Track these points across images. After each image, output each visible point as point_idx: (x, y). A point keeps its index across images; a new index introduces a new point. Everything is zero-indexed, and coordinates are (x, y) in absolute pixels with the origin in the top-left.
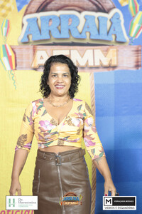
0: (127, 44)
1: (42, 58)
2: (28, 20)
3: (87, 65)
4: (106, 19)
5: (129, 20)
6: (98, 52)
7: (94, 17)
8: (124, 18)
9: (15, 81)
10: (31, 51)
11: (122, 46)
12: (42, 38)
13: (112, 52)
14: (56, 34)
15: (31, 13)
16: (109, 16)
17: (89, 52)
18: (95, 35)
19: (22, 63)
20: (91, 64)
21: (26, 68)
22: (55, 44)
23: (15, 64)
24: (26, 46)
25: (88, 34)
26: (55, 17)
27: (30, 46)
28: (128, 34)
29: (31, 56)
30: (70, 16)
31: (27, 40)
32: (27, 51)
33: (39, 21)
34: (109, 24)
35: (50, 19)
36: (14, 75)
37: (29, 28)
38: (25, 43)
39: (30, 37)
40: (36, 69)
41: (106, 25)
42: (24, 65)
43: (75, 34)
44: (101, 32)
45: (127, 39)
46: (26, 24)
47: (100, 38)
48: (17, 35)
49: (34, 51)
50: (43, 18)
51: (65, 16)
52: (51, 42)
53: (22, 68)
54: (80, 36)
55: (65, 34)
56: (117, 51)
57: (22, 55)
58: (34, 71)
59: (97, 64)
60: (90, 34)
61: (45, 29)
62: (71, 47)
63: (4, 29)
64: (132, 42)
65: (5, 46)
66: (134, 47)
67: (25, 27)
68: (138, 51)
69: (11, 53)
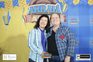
0: (61, 14)
1: (34, 19)
2: (30, 7)
4: (55, 6)
5: (62, 6)
7: (51, 6)
8: (60, 6)
9: (26, 26)
12: (34, 12)
18: (51, 11)
19: (28, 20)
21: (30, 22)
22: (38, 14)
23: (26, 21)
25: (49, 11)
26: (38, 6)
27: (31, 15)
28: (62, 11)
29: (31, 18)
30: (43, 6)
31: (30, 13)
32: (30, 17)
33: (33, 7)
34: (56, 8)
35: (37, 7)
36: (26, 24)
37: (30, 10)
38: (29, 14)
39: (31, 12)
40: (32, 22)
42: (29, 21)
43: (45, 11)
44: (53, 10)
45: (62, 12)
48: (27, 12)
49: (32, 17)
50: (35, 7)
51: (41, 6)
52: (37, 14)
53: (28, 22)
54: (46, 12)
55: (42, 11)
57: (28, 18)
58: (32, 23)
60: (50, 11)
61: (35, 10)
63: (23, 10)
64: (63, 13)
65: (23, 15)
66: (64, 15)
67: (29, 9)
68: (65, 16)
69: (25, 17)
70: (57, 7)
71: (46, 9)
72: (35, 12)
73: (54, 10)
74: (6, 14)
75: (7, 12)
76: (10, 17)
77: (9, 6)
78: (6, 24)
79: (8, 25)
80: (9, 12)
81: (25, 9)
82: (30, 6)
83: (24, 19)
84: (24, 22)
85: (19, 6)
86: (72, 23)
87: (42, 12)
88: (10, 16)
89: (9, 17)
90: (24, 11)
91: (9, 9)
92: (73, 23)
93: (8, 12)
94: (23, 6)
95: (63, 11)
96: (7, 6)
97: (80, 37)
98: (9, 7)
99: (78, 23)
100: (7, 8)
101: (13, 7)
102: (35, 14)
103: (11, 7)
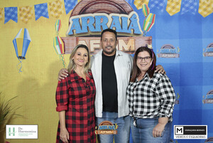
0: (142, 36)
2: (73, 20)
4: (127, 18)
5: (143, 19)
7: (118, 17)
8: (139, 18)
9: (64, 62)
10: (75, 41)
11: (138, 37)
13: (131, 41)
14: (92, 29)
15: (75, 15)
16: (129, 16)
18: (119, 29)
19: (69, 49)
23: (64, 50)
24: (71, 38)
25: (114, 29)
26: (91, 17)
28: (143, 29)
29: (75, 44)
31: (72, 33)
32: (73, 41)
33: (81, 20)
34: (129, 22)
35: (88, 19)
36: (63, 58)
37: (73, 25)
38: (71, 35)
39: (75, 31)
46: (71, 22)
48: (65, 30)
49: (77, 41)
50: (83, 18)
51: (98, 17)
52: (89, 35)
53: (69, 53)
56: (135, 40)
57: (69, 44)
61: (84, 26)
63: (57, 26)
64: (145, 34)
65: (57, 38)
66: (147, 38)
67: (71, 25)
68: (149, 41)
70: (132, 19)
71: (109, 25)
72: (85, 30)
73: (125, 27)
74: (20, 36)
75: (22, 30)
76: (29, 41)
77: (26, 17)
78: (20, 57)
79: (24, 58)
80: (27, 31)
81: (62, 24)
82: (73, 17)
83: (60, 46)
84: (59, 52)
85: (48, 17)
86: (163, 55)
88: (29, 39)
89: (26, 42)
90: (59, 28)
91: (26, 23)
92: (166, 55)
93: (25, 30)
94: (57, 17)
95: (145, 29)
96: (22, 18)
97: (181, 85)
98: (27, 20)
99: (177, 56)
100: (23, 21)
101: (37, 19)
102: (84, 35)
103: (30, 18)
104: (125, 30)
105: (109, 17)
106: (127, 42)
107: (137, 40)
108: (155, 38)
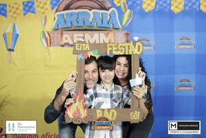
0: (120, 30)
1: (66, 39)
2: (58, 16)
3: (95, 43)
4: (107, 14)
5: (121, 14)
6: (102, 35)
7: (99, 13)
8: (118, 13)
9: (50, 53)
10: (60, 34)
11: (117, 31)
13: (111, 35)
14: (75, 24)
15: (60, 11)
16: (109, 12)
17: (96, 35)
18: (100, 24)
20: (97, 42)
21: (57, 45)
22: (75, 30)
23: (50, 43)
24: (57, 31)
25: (95, 23)
26: (74, 13)
27: (59, 32)
28: (121, 24)
29: (60, 38)
30: (84, 13)
31: (57, 28)
32: (57, 34)
33: (65, 16)
34: (109, 17)
35: (72, 15)
36: (49, 50)
39: (59, 26)
40: (62, 46)
41: (107, 18)
42: (55, 43)
45: (120, 26)
46: (57, 18)
47: (103, 26)
48: (51, 25)
49: (62, 34)
50: (67, 14)
52: (72, 29)
53: (54, 45)
54: (90, 25)
56: (114, 34)
58: (61, 47)
59: (102, 42)
60: (97, 24)
61: (68, 20)
62: (85, 32)
63: (43, 21)
64: (124, 28)
65: (44, 32)
66: (125, 32)
67: (56, 20)
68: (127, 34)
69: (47, 36)
70: (112, 15)
71: (91, 20)
73: (105, 22)
74: (9, 30)
75: (11, 24)
76: (17, 35)
77: (15, 13)
78: (10, 50)
79: (13, 50)
80: (16, 26)
81: (48, 19)
82: (58, 13)
83: (46, 39)
84: (46, 45)
85: (35, 13)
87: (82, 25)
88: (18, 32)
89: (15, 35)
90: (45, 23)
91: (15, 18)
93: (14, 25)
94: (43, 13)
95: (124, 24)
97: (155, 74)
98: (15, 15)
99: (152, 48)
100: (12, 16)
101: (25, 15)
102: (68, 29)
103: (18, 14)
104: (105, 25)
105: (91, 13)
106: (107, 35)
107: (117, 34)
108: (132, 32)
